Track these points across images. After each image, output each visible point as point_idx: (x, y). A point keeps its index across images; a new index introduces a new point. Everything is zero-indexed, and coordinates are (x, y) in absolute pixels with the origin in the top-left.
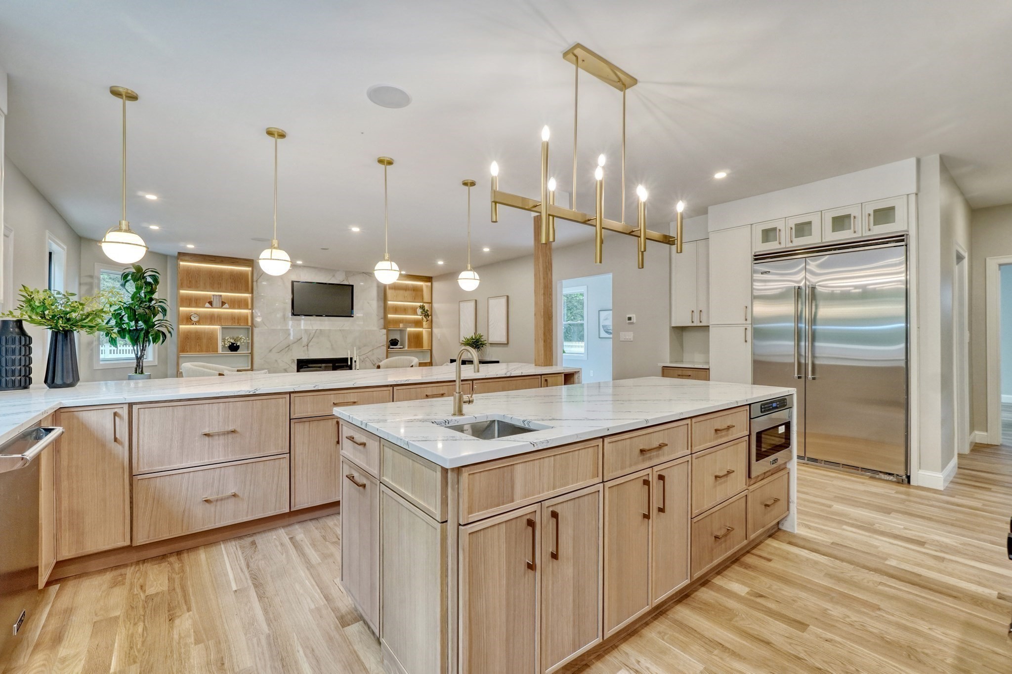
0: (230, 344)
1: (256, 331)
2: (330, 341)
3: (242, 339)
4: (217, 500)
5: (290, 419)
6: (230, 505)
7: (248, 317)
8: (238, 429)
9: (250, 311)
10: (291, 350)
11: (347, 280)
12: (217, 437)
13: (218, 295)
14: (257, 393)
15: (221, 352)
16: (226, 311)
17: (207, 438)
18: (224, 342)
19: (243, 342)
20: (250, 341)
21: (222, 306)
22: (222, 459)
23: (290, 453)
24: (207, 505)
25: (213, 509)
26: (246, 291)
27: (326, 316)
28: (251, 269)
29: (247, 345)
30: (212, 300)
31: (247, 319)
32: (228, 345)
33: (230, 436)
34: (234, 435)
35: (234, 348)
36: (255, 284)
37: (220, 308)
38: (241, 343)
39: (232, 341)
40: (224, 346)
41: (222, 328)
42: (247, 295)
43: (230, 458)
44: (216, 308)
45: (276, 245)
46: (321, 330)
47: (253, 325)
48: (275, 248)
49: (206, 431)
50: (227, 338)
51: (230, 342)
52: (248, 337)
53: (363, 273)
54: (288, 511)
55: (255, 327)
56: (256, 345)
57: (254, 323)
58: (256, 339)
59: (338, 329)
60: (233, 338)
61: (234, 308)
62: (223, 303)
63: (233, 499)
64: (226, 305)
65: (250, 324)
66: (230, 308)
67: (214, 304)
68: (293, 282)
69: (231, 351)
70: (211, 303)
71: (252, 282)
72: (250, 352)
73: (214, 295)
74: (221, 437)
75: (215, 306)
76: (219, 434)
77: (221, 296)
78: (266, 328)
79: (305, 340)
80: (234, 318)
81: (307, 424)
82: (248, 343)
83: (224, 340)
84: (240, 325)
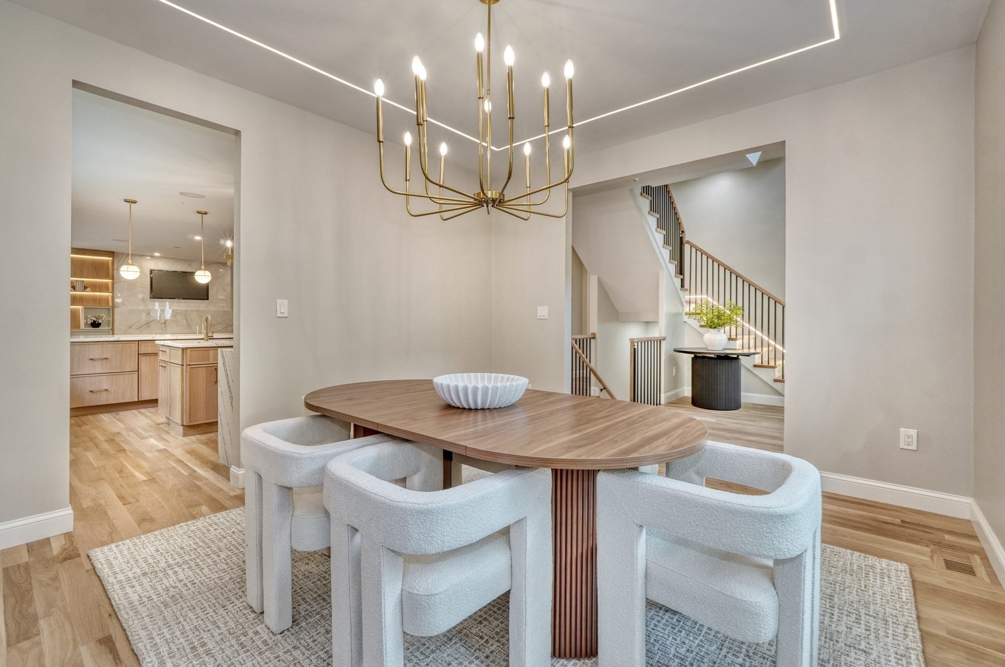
0: (93, 321)
1: (116, 310)
2: (186, 320)
3: (104, 317)
4: (97, 392)
5: (138, 354)
6: (105, 394)
7: (108, 298)
8: (109, 358)
9: (111, 294)
10: (150, 326)
12: (97, 361)
13: (81, 281)
14: (119, 340)
15: (83, 328)
16: (88, 293)
17: (92, 361)
18: (87, 320)
19: (105, 320)
20: (111, 319)
21: (85, 289)
22: (100, 372)
23: (138, 371)
24: (92, 394)
25: (95, 396)
26: (107, 277)
27: (183, 299)
28: (111, 258)
29: (108, 322)
30: (75, 284)
31: (108, 301)
32: (90, 322)
33: (105, 361)
34: (106, 360)
35: (95, 325)
36: (115, 271)
37: (82, 291)
38: (102, 321)
39: (95, 319)
40: (86, 324)
41: (85, 308)
42: (109, 281)
43: (105, 371)
44: (79, 291)
45: (131, 263)
46: (178, 310)
47: (113, 306)
48: (130, 265)
49: (91, 357)
50: (89, 317)
51: (92, 320)
52: (109, 315)
53: (218, 263)
54: (137, 400)
55: (116, 308)
56: (116, 323)
57: (115, 304)
58: (116, 317)
59: (195, 309)
60: (95, 317)
61: (95, 291)
62: (85, 288)
63: (106, 392)
64: (89, 289)
65: (110, 304)
66: (92, 291)
67: (77, 288)
68: (151, 271)
69: (93, 327)
71: (113, 270)
72: (111, 328)
73: (76, 281)
74: (100, 361)
75: (77, 290)
76: (98, 359)
77: (83, 281)
78: (127, 308)
80: (96, 300)
81: (148, 357)
82: (109, 321)
83: (86, 318)
84: (101, 306)
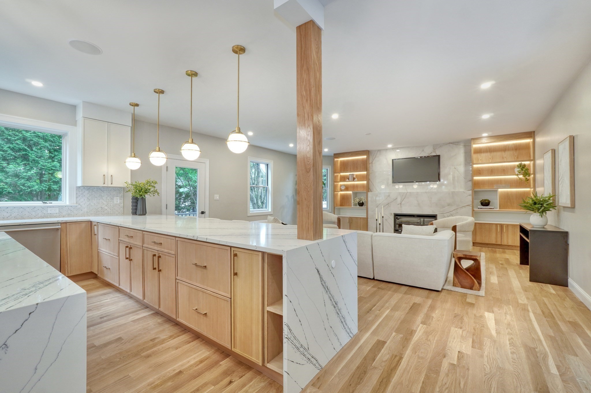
2: (418, 201)
3: (365, 199)
9: (367, 182)
10: (390, 206)
11: (435, 152)
13: (352, 174)
15: (353, 206)
16: (355, 183)
18: (355, 201)
28: (366, 156)
35: (361, 204)
37: (352, 181)
39: (359, 200)
40: (355, 204)
41: (353, 193)
42: (364, 173)
46: (410, 192)
53: (450, 143)
56: (369, 203)
59: (426, 191)
64: (356, 179)
67: (350, 179)
68: (393, 160)
69: (359, 206)
70: (348, 179)
71: (369, 164)
72: (366, 207)
78: (376, 192)
79: (399, 200)
80: (360, 187)
